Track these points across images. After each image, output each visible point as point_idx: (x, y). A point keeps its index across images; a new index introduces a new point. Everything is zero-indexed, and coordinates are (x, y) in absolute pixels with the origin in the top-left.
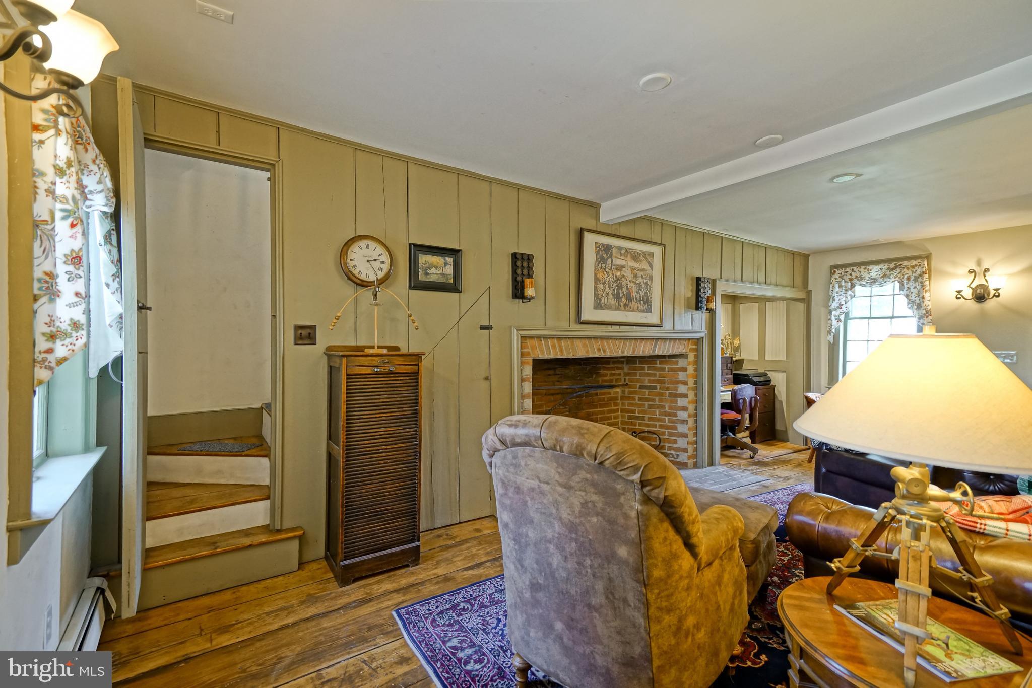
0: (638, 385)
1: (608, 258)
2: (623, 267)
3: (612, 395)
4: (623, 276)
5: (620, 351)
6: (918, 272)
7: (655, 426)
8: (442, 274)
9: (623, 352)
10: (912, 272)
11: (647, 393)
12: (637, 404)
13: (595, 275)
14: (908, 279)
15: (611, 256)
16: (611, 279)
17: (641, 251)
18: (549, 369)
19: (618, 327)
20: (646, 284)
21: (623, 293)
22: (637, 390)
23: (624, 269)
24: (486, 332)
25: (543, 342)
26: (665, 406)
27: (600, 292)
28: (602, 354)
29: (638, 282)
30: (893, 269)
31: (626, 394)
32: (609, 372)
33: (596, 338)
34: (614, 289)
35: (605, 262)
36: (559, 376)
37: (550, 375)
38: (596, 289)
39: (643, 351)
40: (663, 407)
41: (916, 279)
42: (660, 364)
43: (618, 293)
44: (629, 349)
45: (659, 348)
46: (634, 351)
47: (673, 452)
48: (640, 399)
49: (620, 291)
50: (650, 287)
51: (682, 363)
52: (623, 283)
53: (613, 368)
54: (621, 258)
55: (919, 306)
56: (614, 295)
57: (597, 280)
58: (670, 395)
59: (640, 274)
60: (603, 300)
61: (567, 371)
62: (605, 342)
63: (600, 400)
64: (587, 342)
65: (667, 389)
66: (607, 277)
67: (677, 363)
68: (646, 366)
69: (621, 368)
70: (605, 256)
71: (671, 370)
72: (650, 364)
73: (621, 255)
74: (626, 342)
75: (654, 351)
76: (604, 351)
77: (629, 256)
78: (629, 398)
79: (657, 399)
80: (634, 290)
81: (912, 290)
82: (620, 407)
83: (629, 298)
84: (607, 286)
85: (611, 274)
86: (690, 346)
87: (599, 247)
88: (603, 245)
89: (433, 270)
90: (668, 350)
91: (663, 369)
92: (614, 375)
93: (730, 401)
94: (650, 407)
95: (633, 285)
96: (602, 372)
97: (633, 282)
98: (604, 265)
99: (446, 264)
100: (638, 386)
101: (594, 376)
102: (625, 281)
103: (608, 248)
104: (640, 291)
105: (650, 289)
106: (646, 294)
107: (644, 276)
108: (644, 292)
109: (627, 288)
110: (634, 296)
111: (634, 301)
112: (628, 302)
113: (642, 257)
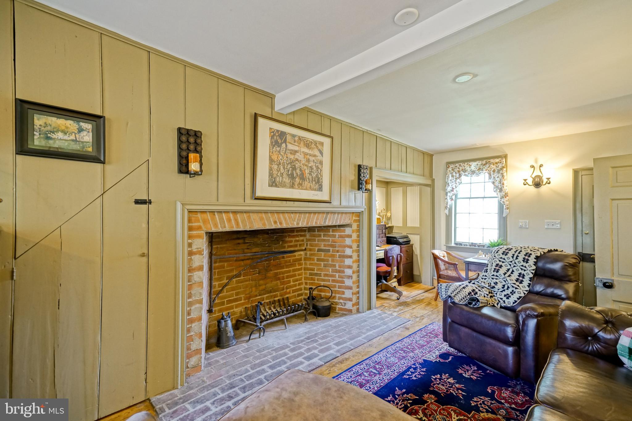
0: (317, 248)
1: (282, 143)
2: (296, 152)
3: (297, 257)
4: (297, 160)
5: (295, 223)
6: (500, 167)
7: (329, 281)
8: (75, 141)
9: (298, 224)
10: (496, 166)
11: (323, 255)
12: (316, 264)
13: (270, 157)
14: (494, 171)
15: (285, 142)
16: (285, 161)
17: (312, 140)
18: (238, 239)
19: (293, 202)
20: (317, 168)
21: (297, 174)
22: (316, 252)
23: (297, 154)
24: (145, 207)
25: (217, 216)
26: (336, 265)
27: (275, 172)
28: (279, 226)
29: (310, 165)
30: (484, 165)
31: (308, 256)
32: (293, 239)
33: (272, 212)
34: (289, 171)
35: (280, 146)
36: (248, 244)
37: (239, 244)
38: (271, 169)
39: (316, 223)
40: (335, 266)
41: (498, 172)
42: (332, 232)
43: (292, 174)
44: (303, 221)
45: (329, 220)
46: (308, 223)
47: (341, 301)
48: (318, 260)
49: (294, 172)
50: (321, 170)
51: (348, 231)
52: (296, 166)
53: (297, 236)
54: (295, 144)
55: (501, 190)
56: (288, 175)
57: (271, 161)
58: (340, 256)
59: (312, 159)
60: (278, 179)
61: (256, 240)
62: (281, 215)
63: (286, 262)
64: (264, 215)
65: (338, 251)
66: (281, 159)
67: (344, 231)
68: (322, 234)
69: (305, 236)
70: (279, 141)
71: (341, 236)
72: (326, 232)
73: (295, 142)
74: (300, 215)
75: (325, 222)
76: (281, 223)
77: (302, 143)
78: (310, 259)
79: (330, 259)
80: (307, 171)
81: (496, 179)
82: (303, 266)
83: (302, 177)
84: (282, 167)
85: (285, 157)
86: (354, 218)
87: (273, 132)
88: (278, 131)
89: (60, 135)
90: (336, 222)
91: (335, 236)
92: (298, 241)
93: (384, 257)
94: (325, 266)
95: (305, 168)
96: (287, 239)
97: (306, 165)
98: (278, 149)
99: (80, 130)
100: (316, 250)
101: (281, 243)
102: (299, 164)
103: (282, 134)
104: (312, 173)
105: (321, 172)
106: (317, 176)
107: (315, 161)
108: (315, 174)
109: (301, 170)
110: (307, 177)
111: (307, 181)
112: (302, 181)
113: (313, 145)
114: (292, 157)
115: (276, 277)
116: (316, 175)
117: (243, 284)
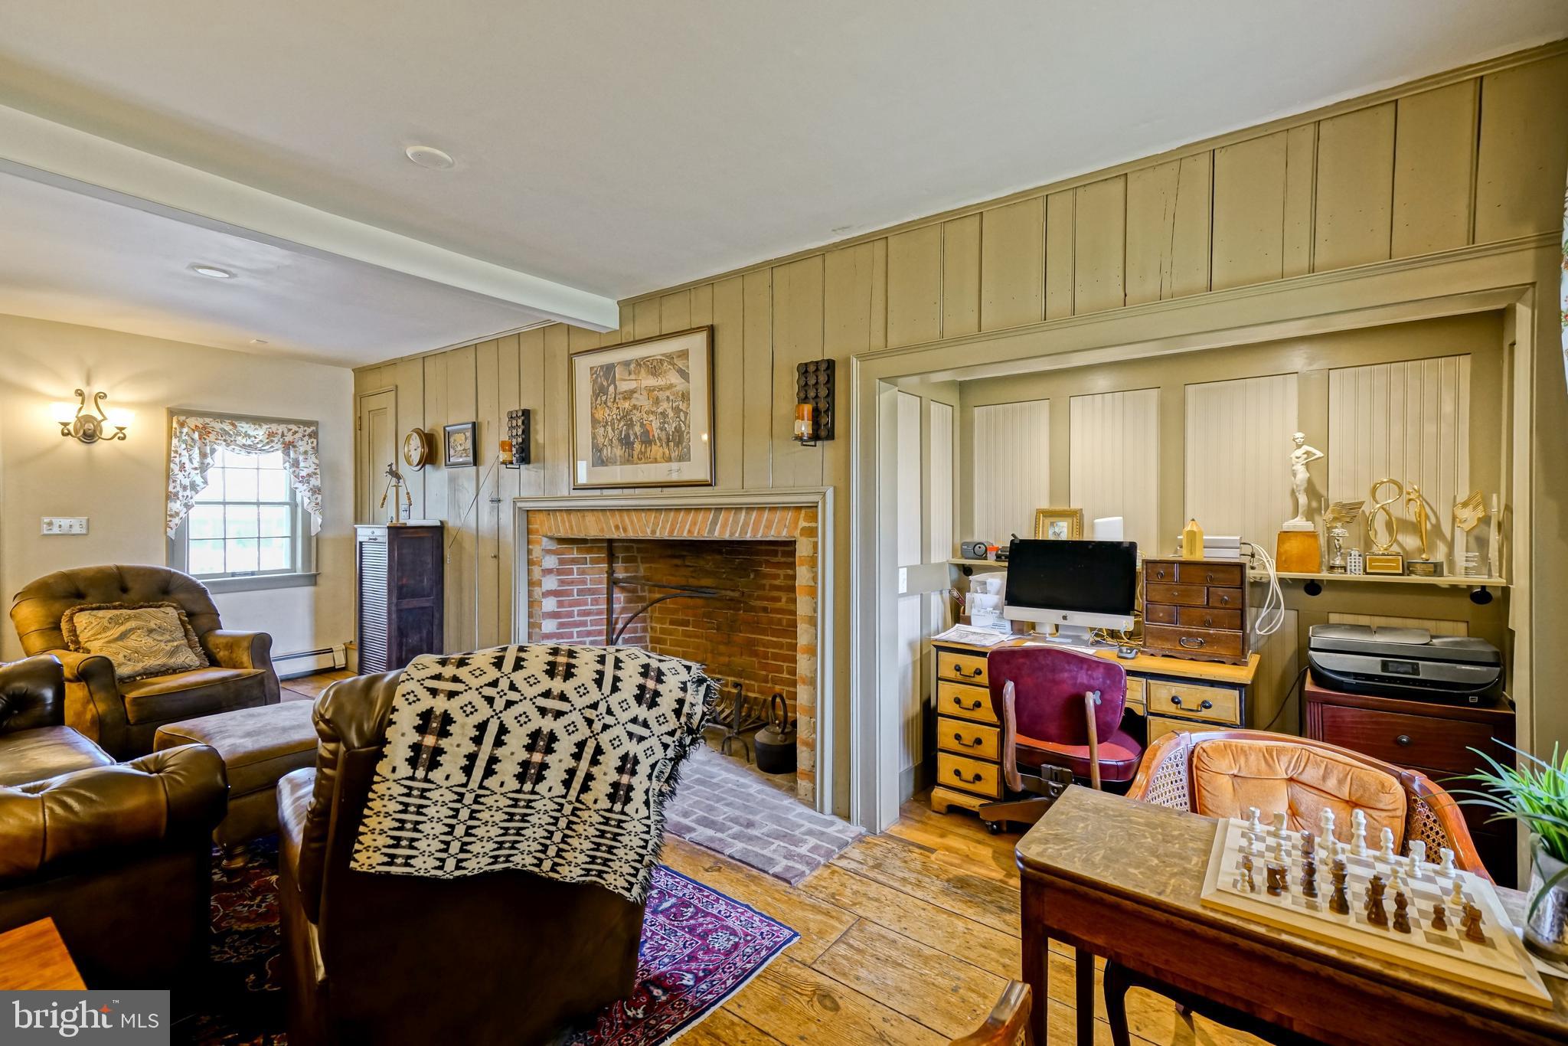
1: (609, 386)
2: (633, 392)
4: (635, 407)
5: (649, 531)
9: (653, 532)
13: (593, 417)
15: (614, 382)
16: (615, 416)
17: (662, 355)
19: (633, 490)
20: (677, 410)
21: (635, 435)
23: (635, 395)
24: (495, 505)
27: (600, 440)
28: (622, 535)
29: (660, 410)
33: (610, 510)
34: (621, 432)
35: (607, 393)
38: (594, 437)
39: (689, 531)
43: (627, 436)
44: (664, 527)
45: (724, 526)
46: (672, 531)
49: (631, 432)
50: (686, 414)
52: (634, 420)
54: (631, 378)
56: (620, 440)
57: (595, 422)
59: (662, 395)
60: (605, 451)
62: (625, 515)
66: (609, 416)
70: (605, 383)
73: (630, 375)
74: (658, 514)
75: (712, 531)
76: (625, 530)
80: (656, 425)
83: (647, 440)
84: (610, 428)
85: (615, 410)
87: (596, 374)
88: (603, 369)
90: (744, 530)
95: (652, 417)
97: (652, 412)
98: (604, 399)
102: (638, 414)
103: (609, 370)
104: (666, 425)
105: (686, 418)
106: (678, 430)
107: (671, 398)
108: (674, 425)
109: (642, 425)
110: (656, 436)
111: (655, 444)
112: (646, 447)
113: (666, 364)
114: (627, 405)
115: (750, 648)
116: (675, 428)
117: (692, 640)
